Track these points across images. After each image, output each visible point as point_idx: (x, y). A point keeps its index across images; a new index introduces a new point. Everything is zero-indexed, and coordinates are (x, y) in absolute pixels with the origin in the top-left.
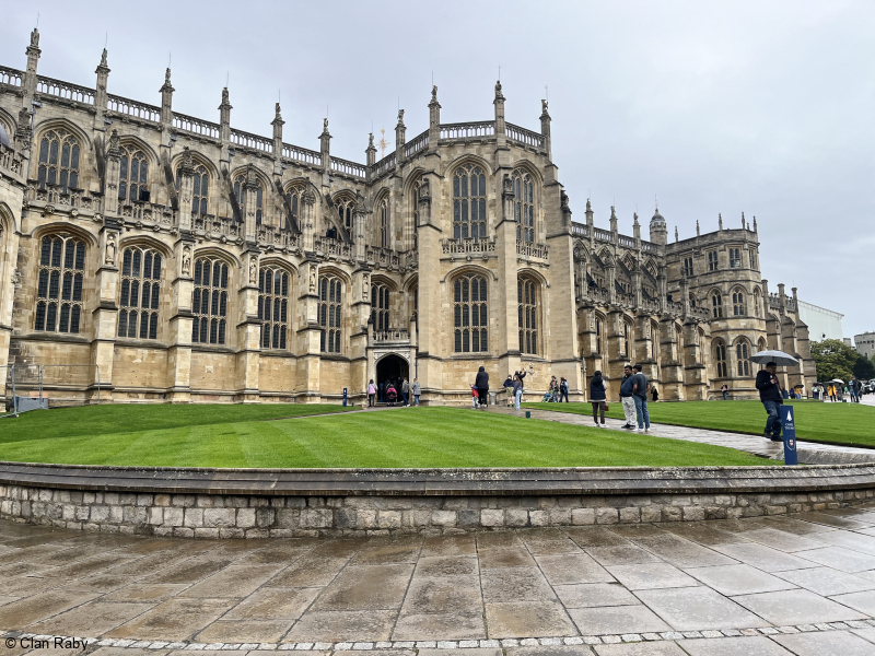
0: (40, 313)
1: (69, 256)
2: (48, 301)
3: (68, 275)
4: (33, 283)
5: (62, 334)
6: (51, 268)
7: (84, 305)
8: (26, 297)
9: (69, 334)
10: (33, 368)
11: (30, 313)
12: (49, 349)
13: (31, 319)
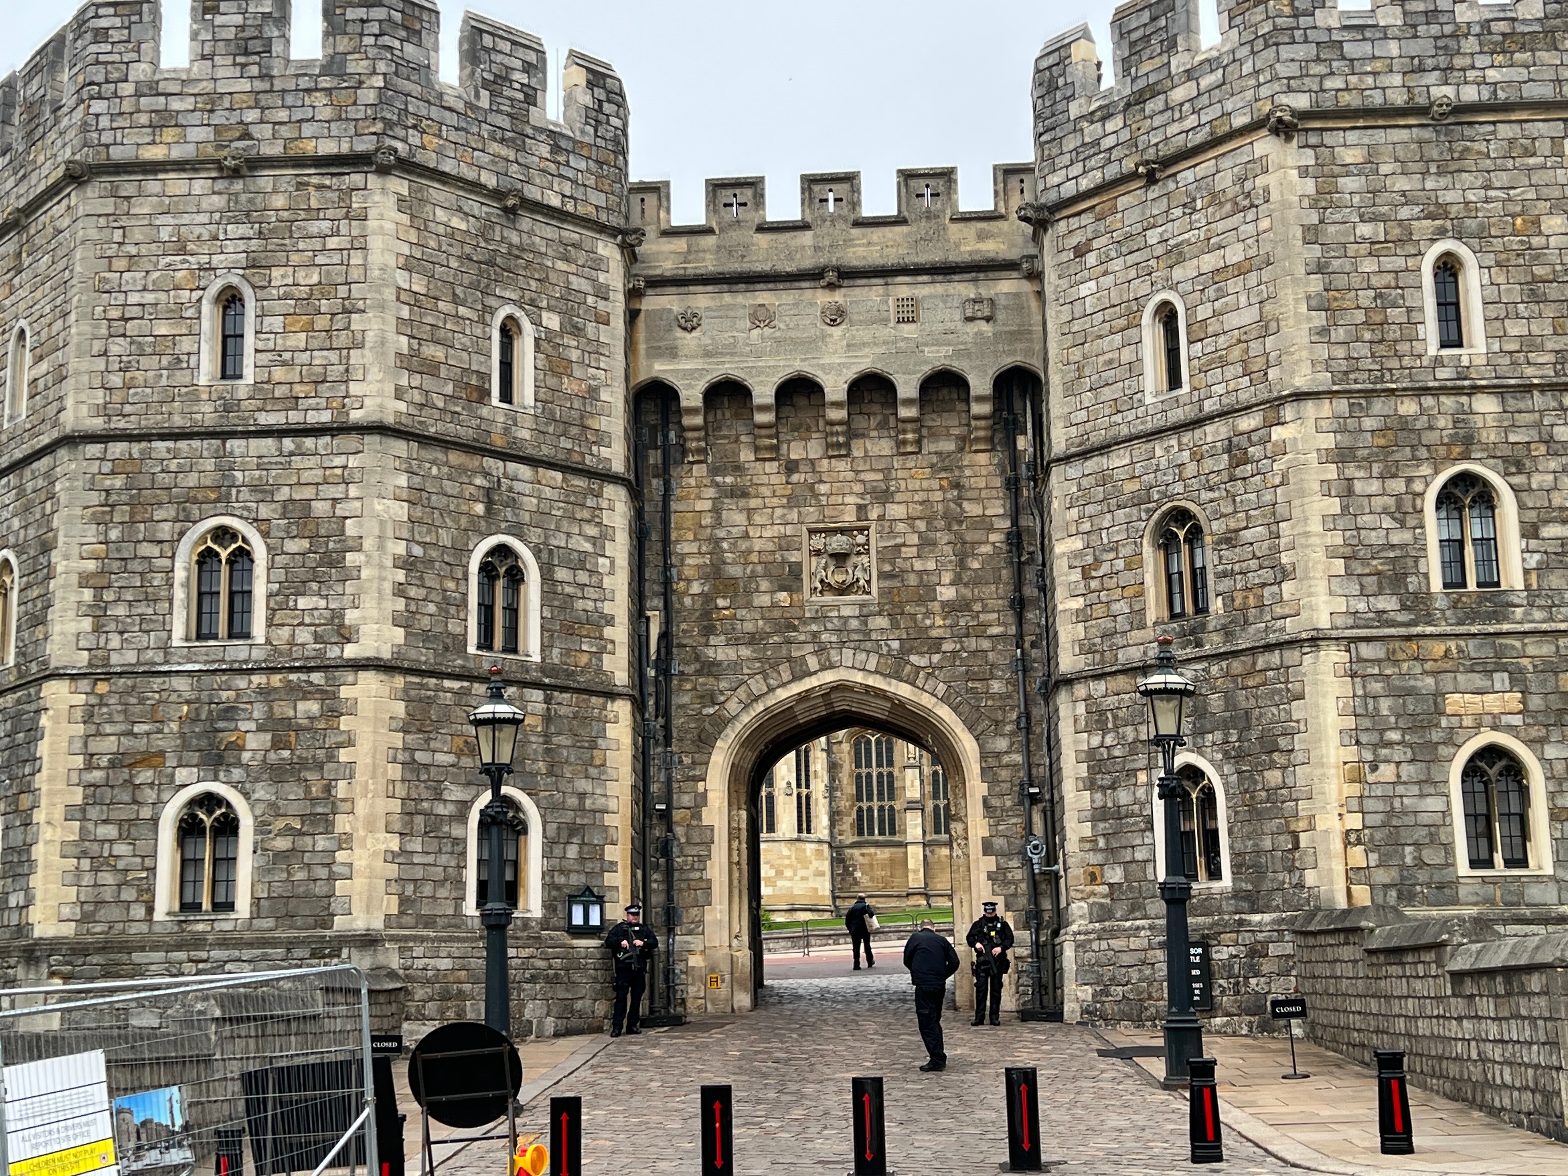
0: (860, 818)
1: (879, 755)
2: (865, 805)
3: (880, 775)
4: (849, 788)
5: (881, 838)
6: (864, 771)
7: (898, 805)
8: (844, 804)
9: (887, 837)
10: (858, 874)
11: (850, 820)
12: (870, 855)
13: (852, 825)
